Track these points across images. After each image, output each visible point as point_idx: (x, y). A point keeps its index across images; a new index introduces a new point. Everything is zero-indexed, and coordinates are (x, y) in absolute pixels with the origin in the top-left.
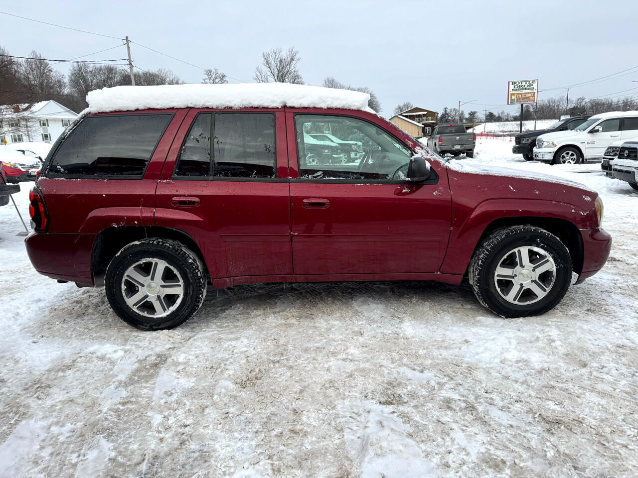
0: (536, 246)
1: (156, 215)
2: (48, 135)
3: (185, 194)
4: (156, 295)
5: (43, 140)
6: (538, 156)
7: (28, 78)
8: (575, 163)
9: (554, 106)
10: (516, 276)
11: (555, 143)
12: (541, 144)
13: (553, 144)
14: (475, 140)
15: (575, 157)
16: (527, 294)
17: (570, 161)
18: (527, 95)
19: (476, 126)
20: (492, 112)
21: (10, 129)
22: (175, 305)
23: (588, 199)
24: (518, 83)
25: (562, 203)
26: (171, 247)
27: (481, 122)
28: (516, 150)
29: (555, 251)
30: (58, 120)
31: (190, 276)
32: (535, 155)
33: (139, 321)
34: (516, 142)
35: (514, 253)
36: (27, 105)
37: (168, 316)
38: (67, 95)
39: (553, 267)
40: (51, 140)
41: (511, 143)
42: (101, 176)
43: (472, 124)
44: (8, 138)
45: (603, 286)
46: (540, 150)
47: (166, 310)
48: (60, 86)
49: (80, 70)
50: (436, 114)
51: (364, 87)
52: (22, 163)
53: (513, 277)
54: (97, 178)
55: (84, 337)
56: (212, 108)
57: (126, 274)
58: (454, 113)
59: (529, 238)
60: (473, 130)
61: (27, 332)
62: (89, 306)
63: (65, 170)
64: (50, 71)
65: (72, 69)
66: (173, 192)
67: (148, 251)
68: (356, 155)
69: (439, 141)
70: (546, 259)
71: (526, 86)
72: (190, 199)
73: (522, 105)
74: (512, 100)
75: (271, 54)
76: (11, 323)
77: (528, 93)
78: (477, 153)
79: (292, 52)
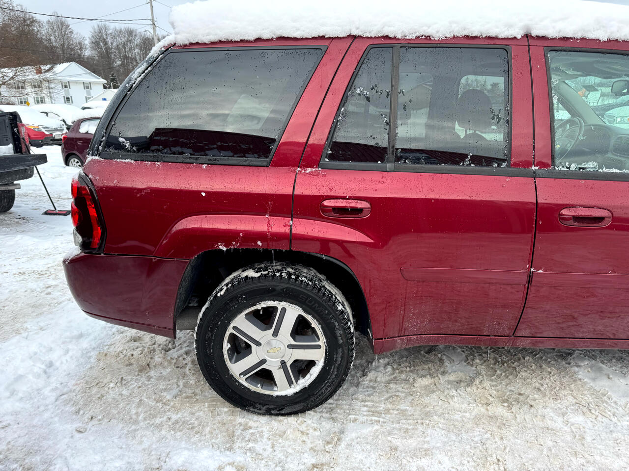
1: (294, 231)
2: (70, 98)
3: (345, 195)
4: (279, 360)
5: (65, 103)
7: (50, 39)
21: (33, 91)
22: (308, 376)
26: (310, 283)
30: (80, 83)
31: (339, 333)
33: (248, 400)
36: (49, 66)
37: (296, 393)
38: (88, 58)
40: (72, 103)
42: (197, 159)
44: (31, 100)
47: (293, 383)
48: (81, 49)
49: (100, 32)
52: (46, 125)
54: (188, 160)
55: (158, 421)
56: (395, 38)
57: (231, 326)
61: (66, 403)
62: (154, 350)
63: (132, 145)
64: (71, 32)
65: (92, 31)
66: (324, 192)
67: (274, 290)
72: (353, 204)
76: (41, 383)
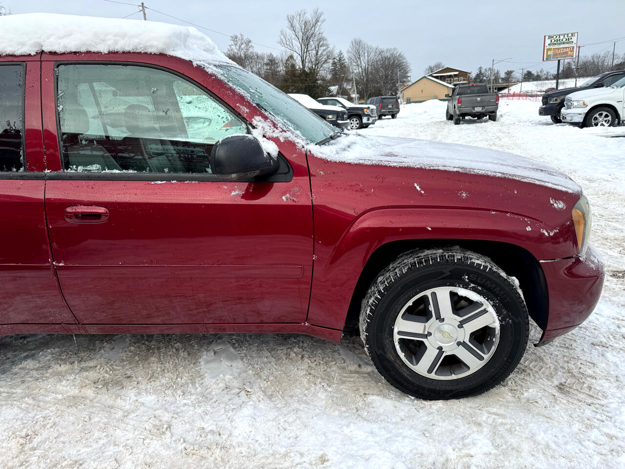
0: (463, 287)
6: (565, 118)
8: (609, 126)
9: (598, 63)
10: (430, 334)
11: (587, 102)
12: (569, 104)
13: (584, 104)
14: (498, 101)
15: (610, 118)
16: (451, 362)
17: (604, 123)
18: (565, 50)
19: (512, 85)
20: (530, 71)
23: (560, 205)
24: (555, 37)
25: (508, 215)
27: (518, 81)
28: (543, 112)
29: (497, 296)
32: (563, 117)
34: (543, 102)
35: (425, 297)
39: (494, 322)
41: (538, 103)
43: (508, 84)
45: (596, 332)
46: (569, 111)
50: (468, 75)
51: (392, 48)
53: (426, 336)
58: (489, 73)
59: (450, 273)
60: (509, 90)
68: (368, 120)
69: (458, 103)
70: (482, 308)
71: (564, 40)
73: (559, 61)
74: (548, 56)
75: (295, 16)
77: (566, 48)
78: (501, 116)
79: (316, 13)
